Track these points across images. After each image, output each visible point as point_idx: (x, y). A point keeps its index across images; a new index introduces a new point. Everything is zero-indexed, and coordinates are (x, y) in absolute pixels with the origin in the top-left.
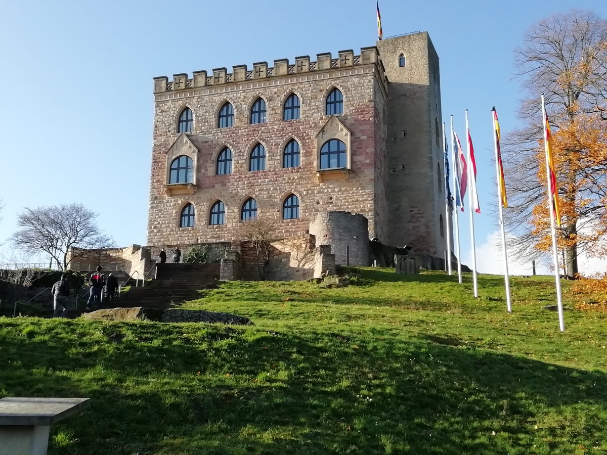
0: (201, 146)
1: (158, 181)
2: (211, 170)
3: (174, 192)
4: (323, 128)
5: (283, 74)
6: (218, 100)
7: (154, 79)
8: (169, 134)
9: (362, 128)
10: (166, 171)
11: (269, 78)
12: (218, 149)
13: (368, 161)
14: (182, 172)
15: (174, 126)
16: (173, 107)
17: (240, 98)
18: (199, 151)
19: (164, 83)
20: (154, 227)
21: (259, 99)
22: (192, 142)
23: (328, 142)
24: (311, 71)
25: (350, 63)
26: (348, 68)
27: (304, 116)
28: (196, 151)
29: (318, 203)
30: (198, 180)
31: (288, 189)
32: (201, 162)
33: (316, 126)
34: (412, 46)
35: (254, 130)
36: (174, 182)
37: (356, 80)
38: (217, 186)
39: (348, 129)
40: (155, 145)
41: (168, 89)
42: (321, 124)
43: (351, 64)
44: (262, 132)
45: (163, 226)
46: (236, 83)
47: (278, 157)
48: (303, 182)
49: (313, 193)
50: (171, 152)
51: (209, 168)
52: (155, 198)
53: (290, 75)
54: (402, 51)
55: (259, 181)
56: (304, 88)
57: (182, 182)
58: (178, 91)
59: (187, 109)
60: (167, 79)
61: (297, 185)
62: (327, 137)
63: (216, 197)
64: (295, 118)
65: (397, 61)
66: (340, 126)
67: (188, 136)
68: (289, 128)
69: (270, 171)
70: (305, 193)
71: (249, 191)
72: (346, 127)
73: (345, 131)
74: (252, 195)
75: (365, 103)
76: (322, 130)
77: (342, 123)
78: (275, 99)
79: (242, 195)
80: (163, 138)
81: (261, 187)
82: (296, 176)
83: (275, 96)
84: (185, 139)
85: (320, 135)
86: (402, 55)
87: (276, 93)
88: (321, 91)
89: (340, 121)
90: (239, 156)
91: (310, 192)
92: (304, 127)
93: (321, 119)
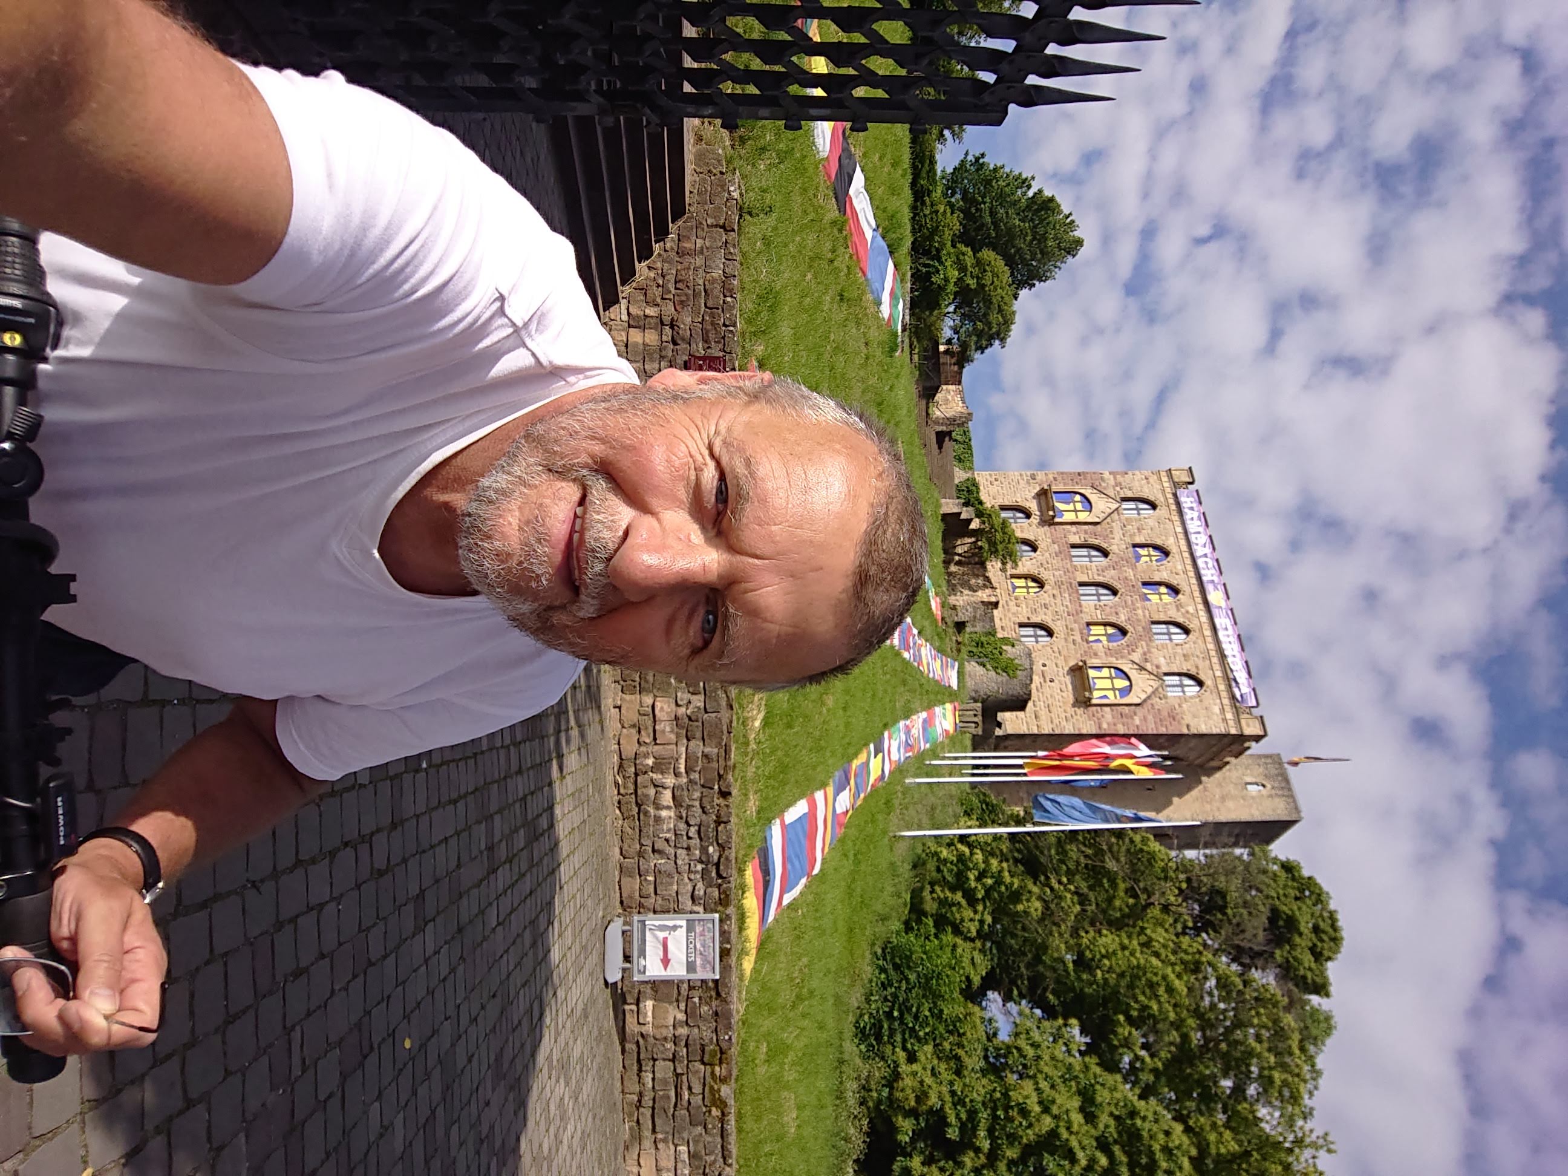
0: (1104, 525)
1: (1055, 479)
2: (1076, 540)
3: (1043, 498)
4: (1145, 669)
6: (1170, 543)
7: (1190, 468)
8: (1118, 489)
9: (1150, 717)
10: (1069, 488)
12: (1104, 545)
13: (1105, 726)
14: (1070, 506)
15: (1130, 494)
16: (1153, 492)
17: (1175, 569)
18: (1098, 523)
19: (1184, 478)
20: (997, 477)
21: (1175, 591)
22: (1109, 515)
23: (1127, 677)
27: (1160, 647)
28: (1098, 520)
29: (1044, 665)
30: (1060, 524)
31: (1058, 628)
32: (1086, 527)
33: (1146, 661)
34: (1277, 800)
35: (1133, 586)
36: (1056, 497)
37: (1216, 709)
38: (1056, 546)
39: (1145, 701)
40: (1102, 473)
41: (1177, 485)
42: (1148, 666)
44: (1132, 597)
45: (1000, 488)
47: (1100, 617)
48: (1071, 646)
49: (1057, 659)
50: (1094, 491)
51: (1077, 537)
52: (1034, 475)
54: (1269, 786)
55: (1067, 595)
56: (1199, 644)
57: (1058, 506)
59: (1154, 508)
60: (1192, 483)
61: (1066, 639)
62: (1133, 674)
63: (1042, 545)
64: (1156, 637)
65: (1254, 780)
66: (1149, 690)
67: (1117, 509)
68: (1140, 629)
69: (1081, 606)
70: (1056, 649)
71: (1052, 583)
72: (1149, 697)
73: (1144, 696)
74: (1047, 587)
75: (1186, 721)
76: (1142, 668)
77: (1153, 692)
78: (1178, 610)
79: (1044, 575)
80: (1112, 482)
81: (1059, 598)
82: (1078, 638)
83: (1183, 610)
84: (1115, 506)
85: (1136, 667)
86: (1264, 786)
87: (1187, 612)
88: (1197, 667)
89: (1157, 689)
90: (1098, 570)
91: (1057, 655)
92: (1145, 646)
93: (1157, 667)
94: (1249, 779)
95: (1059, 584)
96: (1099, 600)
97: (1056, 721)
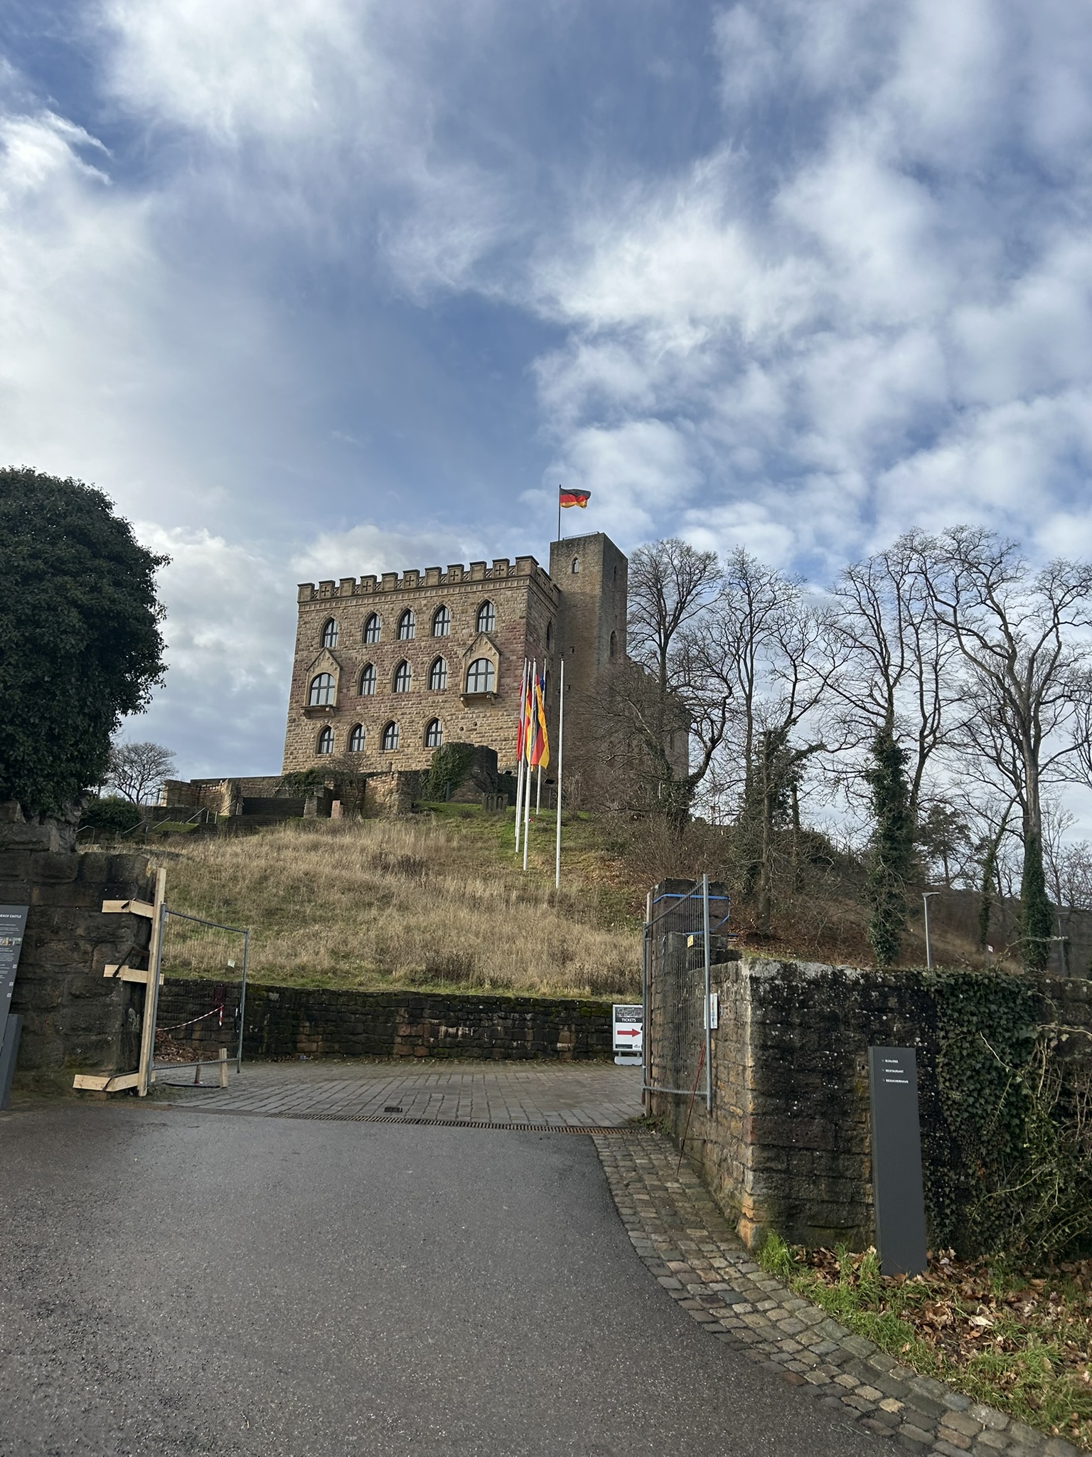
0: (343, 664)
1: (297, 702)
2: (353, 692)
3: (313, 714)
4: (472, 646)
5: (434, 584)
6: (365, 611)
7: (299, 585)
8: (311, 649)
9: (511, 647)
10: (306, 690)
11: (419, 589)
12: (362, 666)
13: (516, 685)
14: (323, 692)
15: (317, 640)
16: (317, 620)
17: (387, 610)
18: (341, 669)
19: (308, 592)
20: (290, 753)
21: (407, 612)
22: (335, 659)
23: (477, 661)
24: (463, 583)
25: (504, 574)
26: (501, 579)
27: (454, 632)
28: (339, 669)
29: (462, 729)
30: (338, 701)
31: (430, 714)
32: (344, 680)
33: (464, 644)
34: (587, 552)
35: (400, 647)
36: (313, 703)
37: (509, 593)
38: (358, 708)
39: (497, 649)
40: (296, 661)
41: (313, 599)
42: (470, 642)
43: (505, 576)
44: (409, 649)
45: (300, 751)
46: (383, 593)
47: (424, 678)
48: (447, 705)
49: (457, 718)
50: (312, 669)
51: (352, 689)
52: (292, 721)
53: (440, 586)
54: (576, 555)
55: (403, 703)
56: (454, 599)
57: (322, 702)
58: (323, 601)
59: (332, 620)
60: (313, 586)
61: (441, 708)
62: (475, 656)
63: (356, 720)
64: (445, 634)
65: (571, 566)
66: (490, 645)
67: (330, 652)
68: (437, 646)
69: (414, 693)
70: (448, 717)
71: (391, 714)
72: (495, 646)
73: (494, 651)
74: (394, 720)
75: (517, 619)
76: (470, 649)
77: (491, 642)
78: (424, 613)
79: (383, 720)
80: (305, 653)
81: (404, 710)
82: (441, 698)
83: (424, 608)
84: (328, 654)
85: (469, 653)
86: (576, 559)
87: (425, 605)
88: (472, 604)
89: (489, 639)
90: (383, 674)
91: (454, 717)
92: (452, 644)
93: (471, 636)
94: (570, 570)
95: (392, 709)
96: (410, 676)
97: (510, 725)
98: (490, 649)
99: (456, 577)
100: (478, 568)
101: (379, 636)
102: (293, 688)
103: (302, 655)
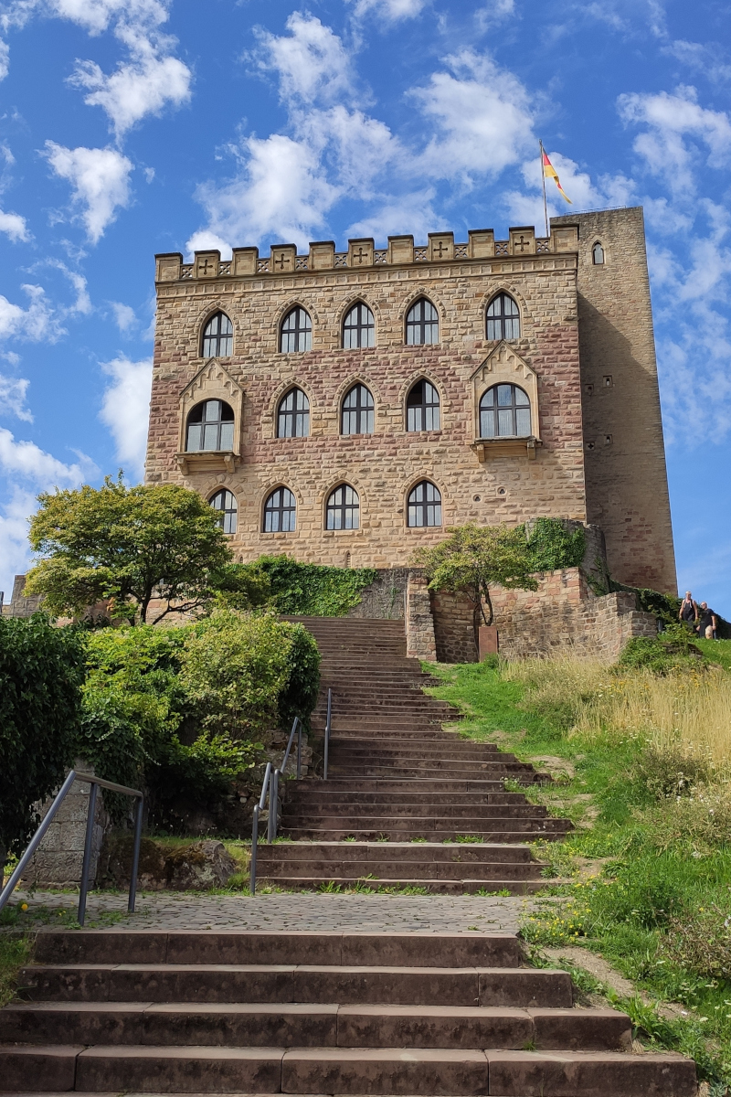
0: (247, 386)
1: (162, 446)
2: (267, 430)
3: (195, 468)
4: (485, 362)
5: (405, 262)
6: (280, 300)
7: (157, 256)
8: (184, 359)
9: (557, 366)
10: (179, 426)
11: (377, 268)
12: (280, 388)
13: (572, 427)
14: (211, 430)
15: (195, 344)
16: (192, 312)
17: (321, 300)
18: (245, 393)
19: (175, 266)
21: (358, 306)
22: (231, 376)
23: (495, 387)
24: (459, 260)
25: (530, 250)
26: (525, 259)
27: (445, 339)
28: (240, 393)
29: (477, 499)
30: (243, 447)
31: (418, 471)
32: (248, 413)
33: (470, 359)
35: (351, 360)
36: (194, 449)
37: (542, 281)
38: (278, 459)
39: (533, 369)
40: (156, 379)
41: (184, 277)
42: (479, 356)
43: (532, 252)
44: (366, 365)
46: (313, 273)
47: (396, 412)
48: (446, 458)
49: (468, 479)
50: (189, 391)
51: (264, 426)
52: (156, 477)
53: (419, 264)
55: (363, 453)
56: (442, 289)
57: (210, 448)
58: (204, 281)
59: (219, 313)
60: (182, 257)
61: (435, 463)
62: (491, 379)
63: (276, 479)
64: (428, 342)
66: (517, 361)
67: (220, 365)
68: (417, 361)
69: (381, 436)
70: (452, 479)
71: (342, 471)
72: (528, 363)
73: (526, 371)
74: (349, 479)
75: (561, 322)
76: (484, 367)
77: (520, 356)
78: (389, 306)
79: (328, 479)
80: (174, 366)
81: (366, 465)
82: (434, 447)
83: (390, 300)
84: (215, 367)
85: (480, 374)
87: (392, 295)
88: (477, 295)
89: (513, 351)
90: (322, 405)
91: (461, 478)
92: (447, 358)
93: (479, 346)
95: (343, 462)
97: (567, 492)
98: (519, 367)
99: (444, 253)
100: (483, 239)
101: (309, 343)
102: (152, 423)
103: (167, 370)
